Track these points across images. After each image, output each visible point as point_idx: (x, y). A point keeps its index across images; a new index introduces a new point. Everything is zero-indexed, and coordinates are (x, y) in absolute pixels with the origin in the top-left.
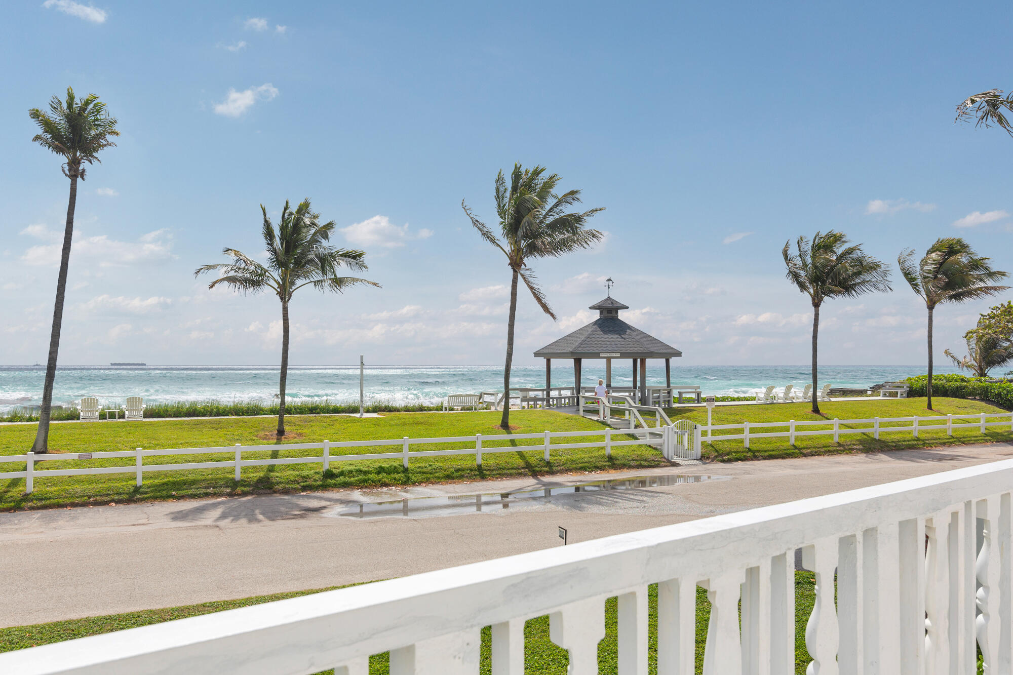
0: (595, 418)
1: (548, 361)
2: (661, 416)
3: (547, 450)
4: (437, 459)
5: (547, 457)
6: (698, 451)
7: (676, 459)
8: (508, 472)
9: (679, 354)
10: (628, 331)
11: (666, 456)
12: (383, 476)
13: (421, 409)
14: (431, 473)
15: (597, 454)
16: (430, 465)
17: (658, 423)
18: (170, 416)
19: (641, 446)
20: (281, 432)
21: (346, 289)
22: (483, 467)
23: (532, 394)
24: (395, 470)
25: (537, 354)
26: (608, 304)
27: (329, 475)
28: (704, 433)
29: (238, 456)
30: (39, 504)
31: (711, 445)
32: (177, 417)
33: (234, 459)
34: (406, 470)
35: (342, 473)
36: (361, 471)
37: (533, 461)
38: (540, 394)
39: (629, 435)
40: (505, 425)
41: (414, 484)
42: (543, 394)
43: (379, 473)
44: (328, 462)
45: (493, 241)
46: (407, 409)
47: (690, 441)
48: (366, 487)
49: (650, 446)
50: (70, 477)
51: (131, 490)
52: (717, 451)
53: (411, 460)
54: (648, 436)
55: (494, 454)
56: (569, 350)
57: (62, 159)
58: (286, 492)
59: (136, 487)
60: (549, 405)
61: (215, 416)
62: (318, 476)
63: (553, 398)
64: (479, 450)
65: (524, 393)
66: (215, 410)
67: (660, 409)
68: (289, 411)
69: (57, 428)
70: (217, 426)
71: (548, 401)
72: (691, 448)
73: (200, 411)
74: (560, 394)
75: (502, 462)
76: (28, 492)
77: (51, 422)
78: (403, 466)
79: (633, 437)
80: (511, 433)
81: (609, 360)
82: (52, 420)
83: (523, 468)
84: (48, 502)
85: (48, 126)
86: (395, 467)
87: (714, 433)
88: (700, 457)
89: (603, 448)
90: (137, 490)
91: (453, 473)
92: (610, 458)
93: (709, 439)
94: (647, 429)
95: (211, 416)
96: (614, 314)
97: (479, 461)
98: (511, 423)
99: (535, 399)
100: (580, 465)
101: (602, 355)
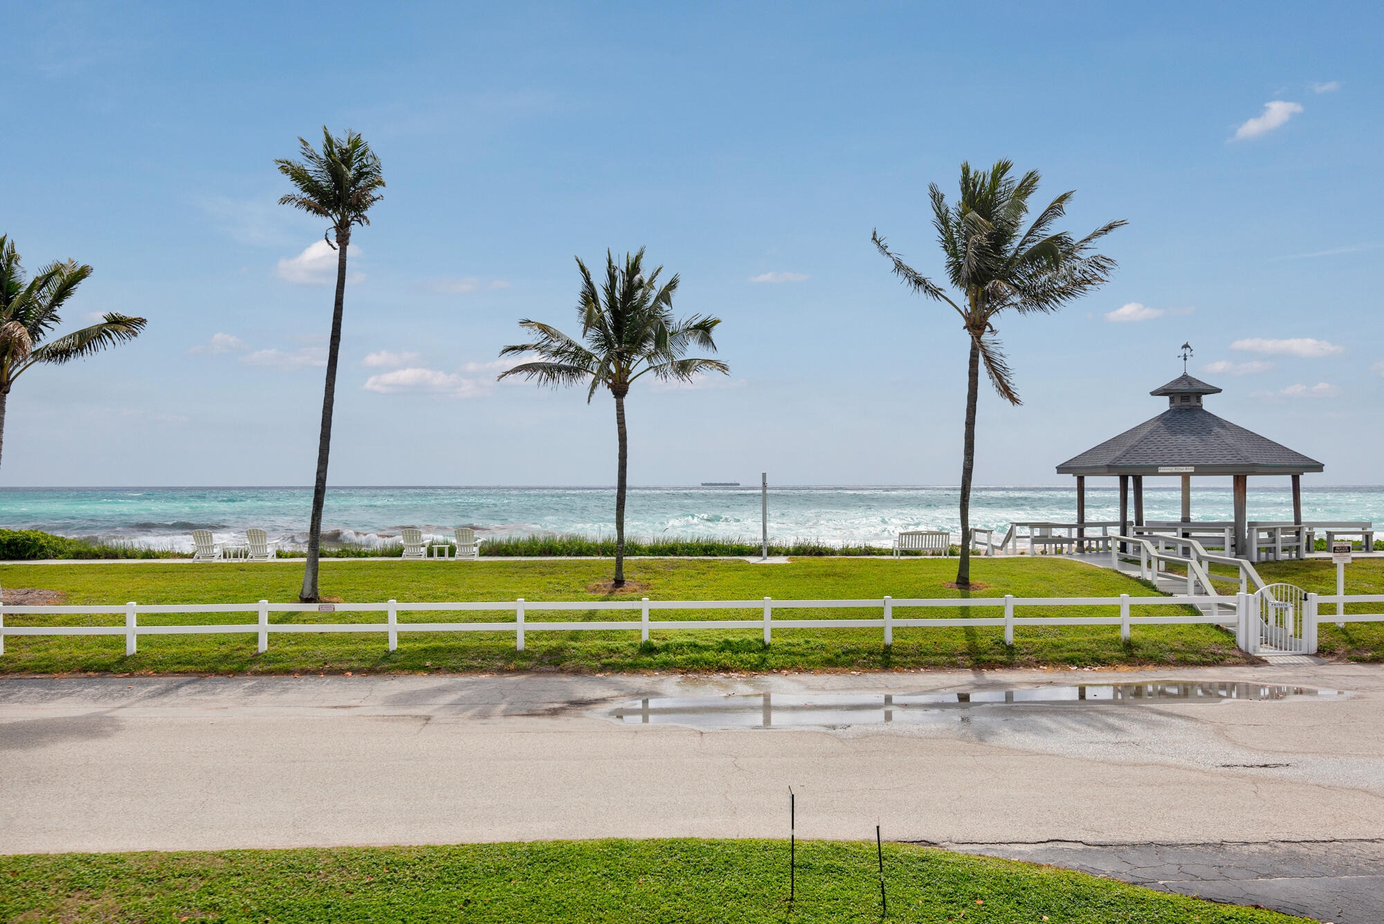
0: (1135, 574)
1: (1081, 480)
2: (1250, 579)
3: (1010, 626)
4: (825, 633)
5: (1009, 637)
6: (1311, 640)
7: (1263, 652)
8: (933, 659)
9: (1318, 467)
10: (1216, 429)
11: (1242, 646)
12: (725, 658)
14: (803, 655)
15: (1106, 636)
16: (807, 642)
17: (1244, 586)
19: (1198, 626)
20: (619, 582)
22: (894, 650)
24: (747, 647)
25: (1062, 469)
26: (1183, 387)
27: (649, 649)
28: (1325, 609)
29: (521, 617)
30: (265, 668)
31: (1344, 631)
34: (766, 647)
35: (666, 648)
36: (696, 646)
37: (984, 642)
38: (1063, 533)
39: (1184, 606)
40: (963, 583)
41: (770, 670)
42: (1070, 533)
43: (722, 650)
44: (645, 629)
45: (936, 292)
47: (1298, 620)
48: (695, 671)
49: (1218, 627)
50: (322, 633)
51: (381, 656)
52: (1352, 642)
53: (775, 632)
54: (1216, 610)
55: (923, 628)
56: (1106, 461)
58: (577, 672)
59: (387, 651)
60: (1081, 549)
61: (576, 555)
62: (631, 649)
63: (1090, 539)
64: (889, 623)
66: (577, 548)
67: (1246, 563)
68: (635, 550)
70: (543, 571)
71: (1081, 544)
72: (1298, 634)
75: (928, 644)
76: (260, 651)
78: (763, 641)
79: (1191, 609)
80: (967, 596)
81: (1186, 477)
83: (961, 654)
84: (277, 666)
86: (749, 643)
87: (1351, 608)
88: (1314, 649)
89: (1118, 627)
90: (388, 656)
91: (838, 656)
92: (1129, 645)
93: (1340, 619)
94: (1214, 597)
95: (569, 555)
96: (1193, 402)
97: (888, 639)
98: (972, 578)
99: (1060, 540)
100: (1067, 655)
101: (1161, 470)
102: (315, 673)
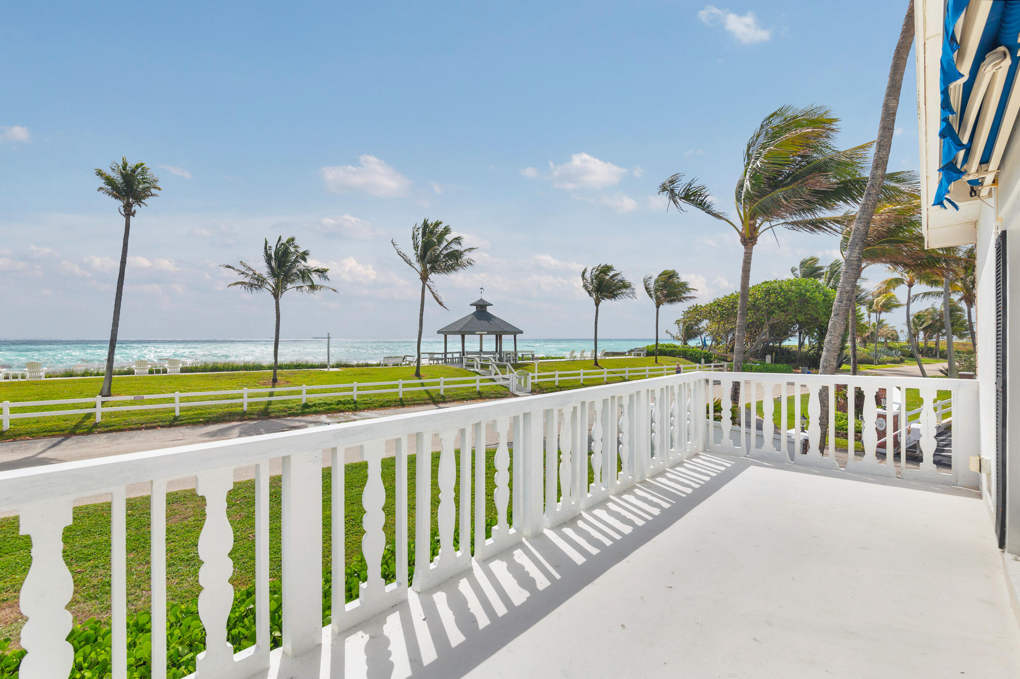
0: (472, 370)
1: (446, 336)
2: (509, 368)
3: (441, 389)
4: (375, 395)
5: (442, 393)
6: (529, 388)
7: (517, 393)
8: (418, 402)
9: (521, 332)
10: (493, 319)
11: (511, 391)
12: (341, 407)
13: (367, 365)
14: (371, 404)
15: (471, 390)
16: (370, 399)
17: (508, 372)
18: (199, 371)
19: (497, 385)
20: (275, 381)
21: (317, 292)
22: (403, 400)
23: (436, 356)
24: (349, 402)
25: (439, 332)
26: (481, 303)
27: (306, 406)
28: (533, 378)
29: (245, 396)
30: (106, 429)
31: (537, 385)
32: (204, 372)
33: (243, 398)
34: (355, 402)
35: (314, 405)
36: (327, 403)
37: (434, 395)
38: (440, 356)
39: (491, 379)
40: (418, 375)
41: (360, 410)
42: (442, 356)
43: (338, 404)
44: (304, 398)
45: (410, 264)
46: (358, 366)
47: (525, 382)
48: (330, 413)
49: (502, 386)
50: (128, 411)
51: (172, 419)
52: (540, 388)
53: (358, 396)
54: (501, 379)
55: (410, 392)
56: (458, 329)
57: (120, 203)
58: (278, 417)
59: (175, 416)
60: (446, 362)
61: (231, 371)
62: (298, 407)
63: (448, 358)
64: (401, 390)
65: (431, 356)
66: (231, 368)
67: (508, 364)
68: (281, 367)
69: (118, 380)
70: (232, 377)
71: (445, 360)
72: (526, 385)
73: (220, 368)
74: (453, 356)
75: (415, 396)
76: (97, 421)
77: (113, 376)
78: (353, 400)
79: (493, 380)
80: (421, 379)
81: (481, 335)
82: (114, 375)
83: (427, 400)
84: (112, 428)
85: (109, 181)
86: (348, 401)
87: (539, 377)
88: (530, 391)
89: (475, 387)
90: (176, 418)
91: (384, 403)
92: (479, 393)
93: (536, 381)
94: (501, 376)
95: (228, 371)
96: (484, 309)
97: (401, 396)
98: (421, 373)
99: (438, 359)
100: (461, 397)
101: (477, 333)
102: (139, 429)
